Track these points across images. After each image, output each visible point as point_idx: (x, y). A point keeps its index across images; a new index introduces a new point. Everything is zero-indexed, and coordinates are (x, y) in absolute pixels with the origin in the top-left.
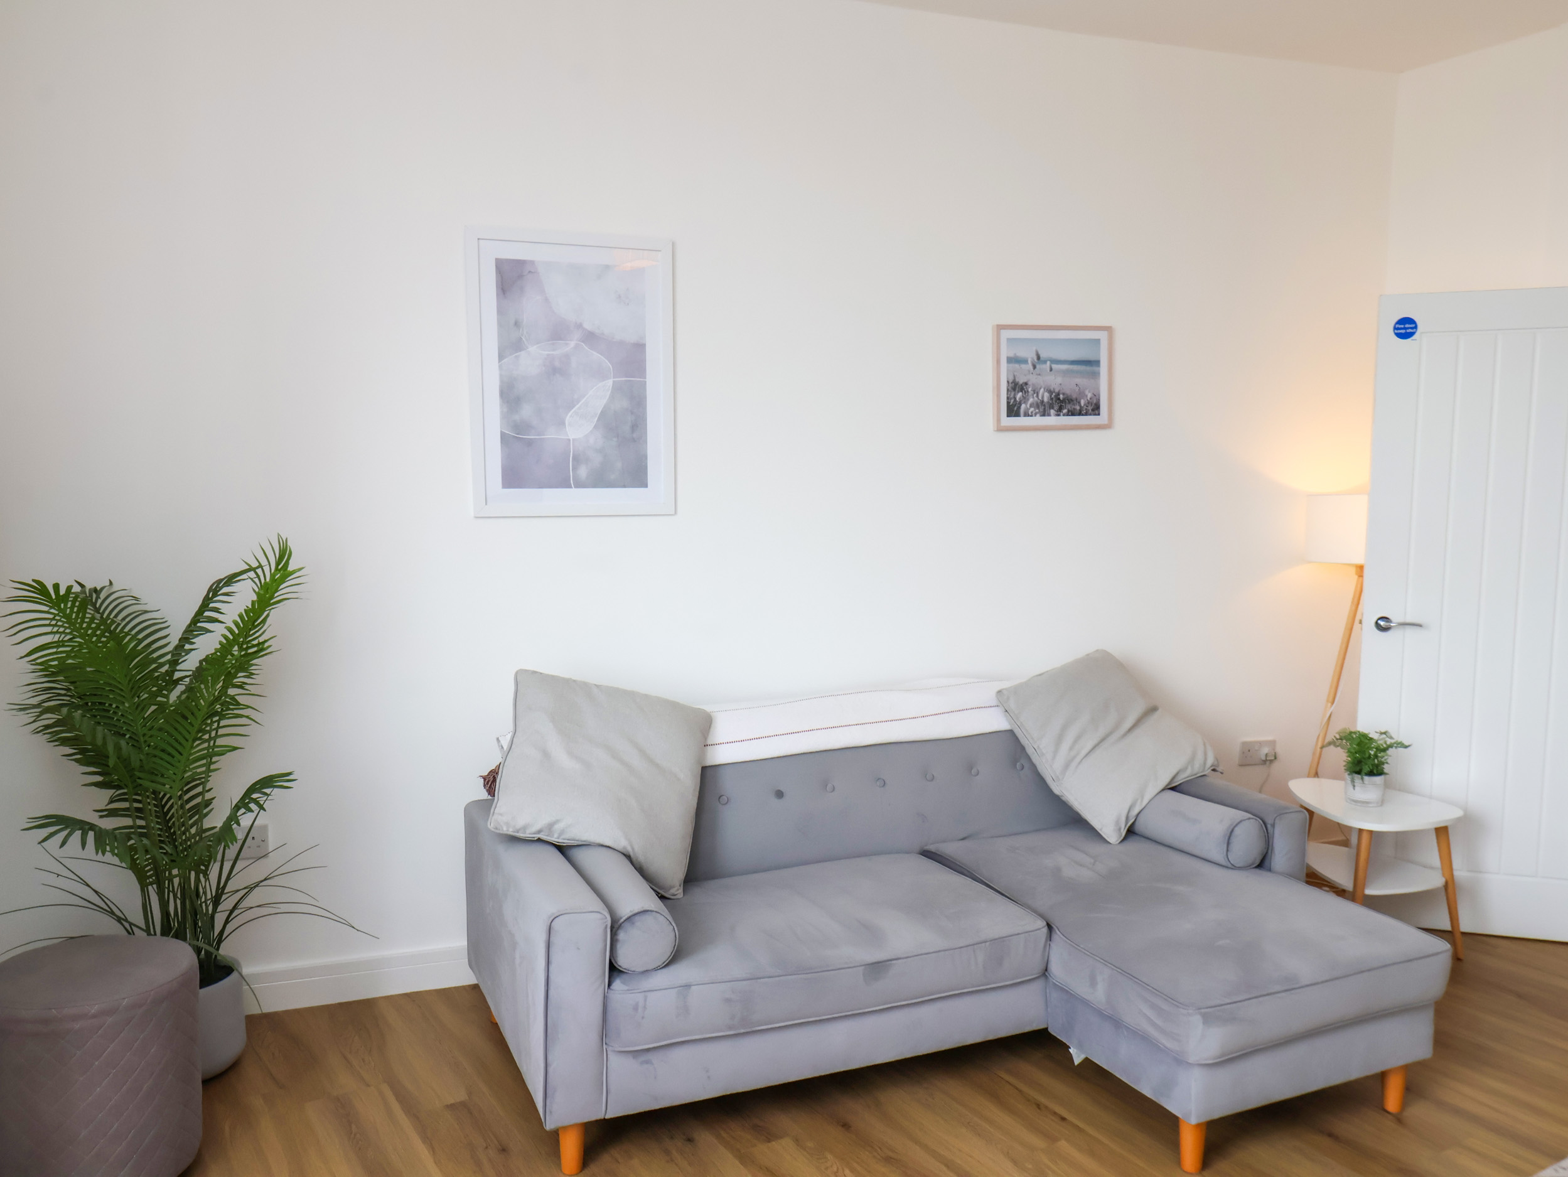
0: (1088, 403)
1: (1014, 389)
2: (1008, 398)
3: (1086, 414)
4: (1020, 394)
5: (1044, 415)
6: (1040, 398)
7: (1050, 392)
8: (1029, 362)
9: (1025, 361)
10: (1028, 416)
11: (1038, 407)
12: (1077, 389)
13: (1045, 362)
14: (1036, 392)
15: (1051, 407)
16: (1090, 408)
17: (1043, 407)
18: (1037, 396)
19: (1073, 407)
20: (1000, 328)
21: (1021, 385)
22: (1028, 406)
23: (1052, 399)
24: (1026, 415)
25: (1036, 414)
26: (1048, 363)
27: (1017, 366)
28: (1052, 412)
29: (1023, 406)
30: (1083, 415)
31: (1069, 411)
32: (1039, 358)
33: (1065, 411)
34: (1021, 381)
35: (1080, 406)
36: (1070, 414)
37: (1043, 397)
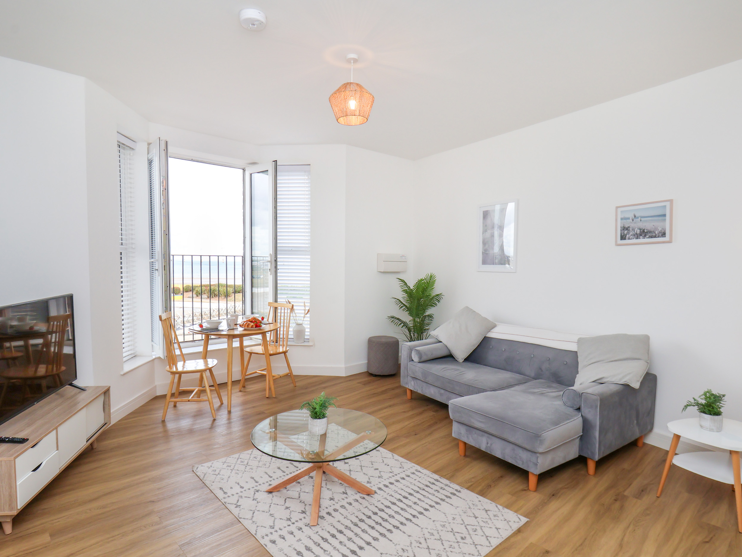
0: (660, 232)
1: (624, 230)
2: (621, 233)
3: (658, 237)
4: (626, 231)
5: (637, 238)
6: (635, 232)
7: (640, 229)
8: (631, 219)
9: (629, 219)
10: (630, 239)
11: (634, 235)
12: (654, 227)
13: (638, 218)
14: (633, 230)
15: (641, 235)
16: (660, 234)
17: (637, 236)
18: (634, 231)
19: (652, 234)
20: (617, 208)
21: (627, 228)
22: (630, 236)
23: (641, 232)
24: (629, 239)
25: (633, 238)
26: (640, 218)
27: (625, 221)
28: (641, 237)
29: (627, 236)
30: (656, 237)
31: (649, 236)
32: (635, 216)
33: (647, 236)
34: (627, 226)
35: (655, 234)
36: (650, 237)
37: (637, 231)
